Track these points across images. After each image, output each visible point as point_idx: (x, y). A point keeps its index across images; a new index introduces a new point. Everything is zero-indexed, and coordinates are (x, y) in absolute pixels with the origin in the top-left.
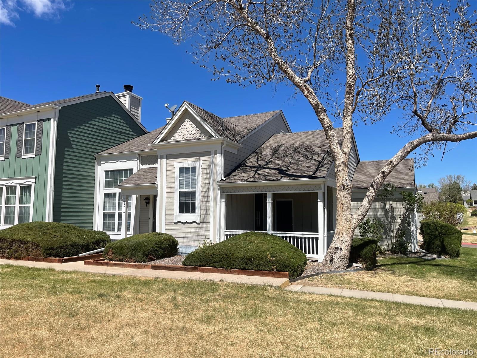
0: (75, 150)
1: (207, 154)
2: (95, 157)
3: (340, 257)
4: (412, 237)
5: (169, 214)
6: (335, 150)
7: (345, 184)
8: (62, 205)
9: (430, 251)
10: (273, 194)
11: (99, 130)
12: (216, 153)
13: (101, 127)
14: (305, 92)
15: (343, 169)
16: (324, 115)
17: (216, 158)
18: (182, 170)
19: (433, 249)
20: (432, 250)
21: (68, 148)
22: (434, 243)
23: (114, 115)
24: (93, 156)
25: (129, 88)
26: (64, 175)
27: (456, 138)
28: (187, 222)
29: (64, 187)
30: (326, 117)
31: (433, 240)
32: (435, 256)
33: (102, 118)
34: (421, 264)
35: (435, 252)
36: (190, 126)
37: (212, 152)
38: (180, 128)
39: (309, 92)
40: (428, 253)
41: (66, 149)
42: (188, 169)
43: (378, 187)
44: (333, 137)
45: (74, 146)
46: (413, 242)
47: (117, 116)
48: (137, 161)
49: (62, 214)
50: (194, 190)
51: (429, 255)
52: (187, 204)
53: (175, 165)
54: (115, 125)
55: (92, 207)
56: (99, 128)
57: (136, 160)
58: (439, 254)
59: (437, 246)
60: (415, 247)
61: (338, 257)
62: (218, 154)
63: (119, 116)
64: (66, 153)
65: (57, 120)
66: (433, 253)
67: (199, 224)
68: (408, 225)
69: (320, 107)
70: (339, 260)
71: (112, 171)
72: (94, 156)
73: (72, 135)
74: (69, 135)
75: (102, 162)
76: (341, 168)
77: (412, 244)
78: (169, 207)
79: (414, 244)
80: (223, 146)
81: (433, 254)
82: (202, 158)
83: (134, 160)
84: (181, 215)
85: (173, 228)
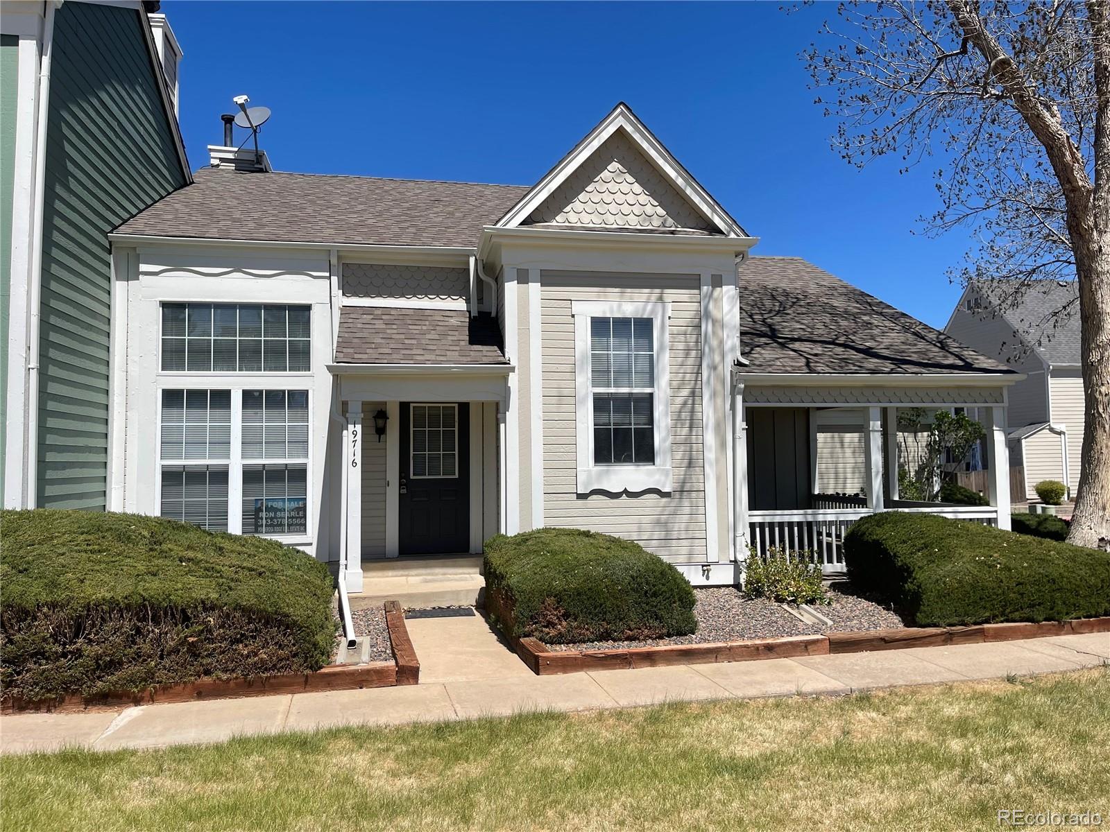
1: (690, 282)
2: (111, 243)
12: (717, 282)
17: (718, 301)
18: (600, 326)
21: (61, 185)
28: (624, 491)
29: (51, 353)
37: (709, 277)
42: (622, 325)
45: (73, 184)
50: (648, 391)
52: (622, 435)
53: (577, 308)
57: (328, 274)
62: (725, 288)
65: (49, 51)
67: (668, 495)
72: (107, 237)
73: (68, 133)
74: (64, 128)
75: (143, 267)
82: (671, 294)
84: (602, 468)
85: (574, 512)
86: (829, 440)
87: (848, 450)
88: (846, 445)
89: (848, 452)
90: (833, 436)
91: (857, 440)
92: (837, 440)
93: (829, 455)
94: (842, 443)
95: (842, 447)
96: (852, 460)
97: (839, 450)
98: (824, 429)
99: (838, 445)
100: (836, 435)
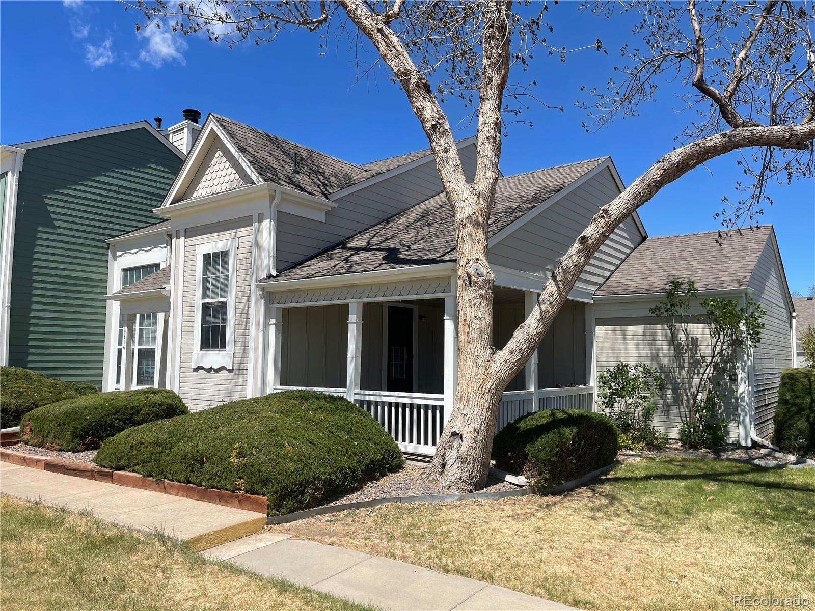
0: (59, 231)
1: (246, 222)
2: (109, 245)
3: (458, 457)
4: (739, 409)
5: (186, 352)
6: (452, 186)
7: (472, 271)
8: (31, 334)
9: (782, 446)
10: (365, 304)
11: (118, 193)
12: (261, 218)
13: (120, 187)
14: (381, 46)
15: (470, 235)
16: (424, 98)
17: (262, 230)
18: (207, 259)
19: (789, 439)
20: (787, 442)
21: (44, 226)
22: (792, 425)
23: (154, 166)
24: (103, 241)
25: (193, 116)
26: (35, 278)
27: (787, 136)
28: (211, 368)
29: (35, 299)
30: (429, 104)
31: (791, 418)
32: (792, 458)
33: (124, 171)
34: (725, 480)
35: (794, 448)
36: (221, 166)
37: (256, 217)
38: (207, 173)
39: (390, 45)
40: (778, 449)
41: (40, 229)
42: (216, 255)
43: (566, 279)
44: (446, 152)
45: (57, 223)
46: (744, 420)
47: (160, 168)
48: (166, 247)
49: (31, 351)
50: (225, 300)
51: (777, 454)
52: (215, 330)
53: (197, 249)
54: (155, 184)
55: (100, 338)
56: (116, 189)
57: (165, 245)
58: (802, 453)
59: (797, 433)
60: (747, 435)
61: (455, 456)
62: (265, 222)
63: (165, 168)
64: (40, 235)
65: (17, 173)
66: (788, 450)
67: (231, 371)
68: (731, 378)
69: (414, 79)
70: (455, 466)
71: (132, 269)
72: (105, 242)
73: (54, 203)
74: (47, 201)
75: (118, 254)
76: (466, 230)
77: (740, 427)
78: (186, 336)
79: (745, 427)
80: (275, 201)
81: (790, 452)
83: (162, 246)
84: (203, 352)
85: (192, 380)
86: (610, 333)
87: (631, 343)
88: (629, 338)
89: (631, 345)
90: (614, 328)
91: (641, 332)
92: (618, 333)
93: (609, 348)
94: (624, 335)
95: (625, 340)
96: (635, 354)
97: (621, 343)
98: (603, 322)
99: (620, 338)
100: (618, 328)
